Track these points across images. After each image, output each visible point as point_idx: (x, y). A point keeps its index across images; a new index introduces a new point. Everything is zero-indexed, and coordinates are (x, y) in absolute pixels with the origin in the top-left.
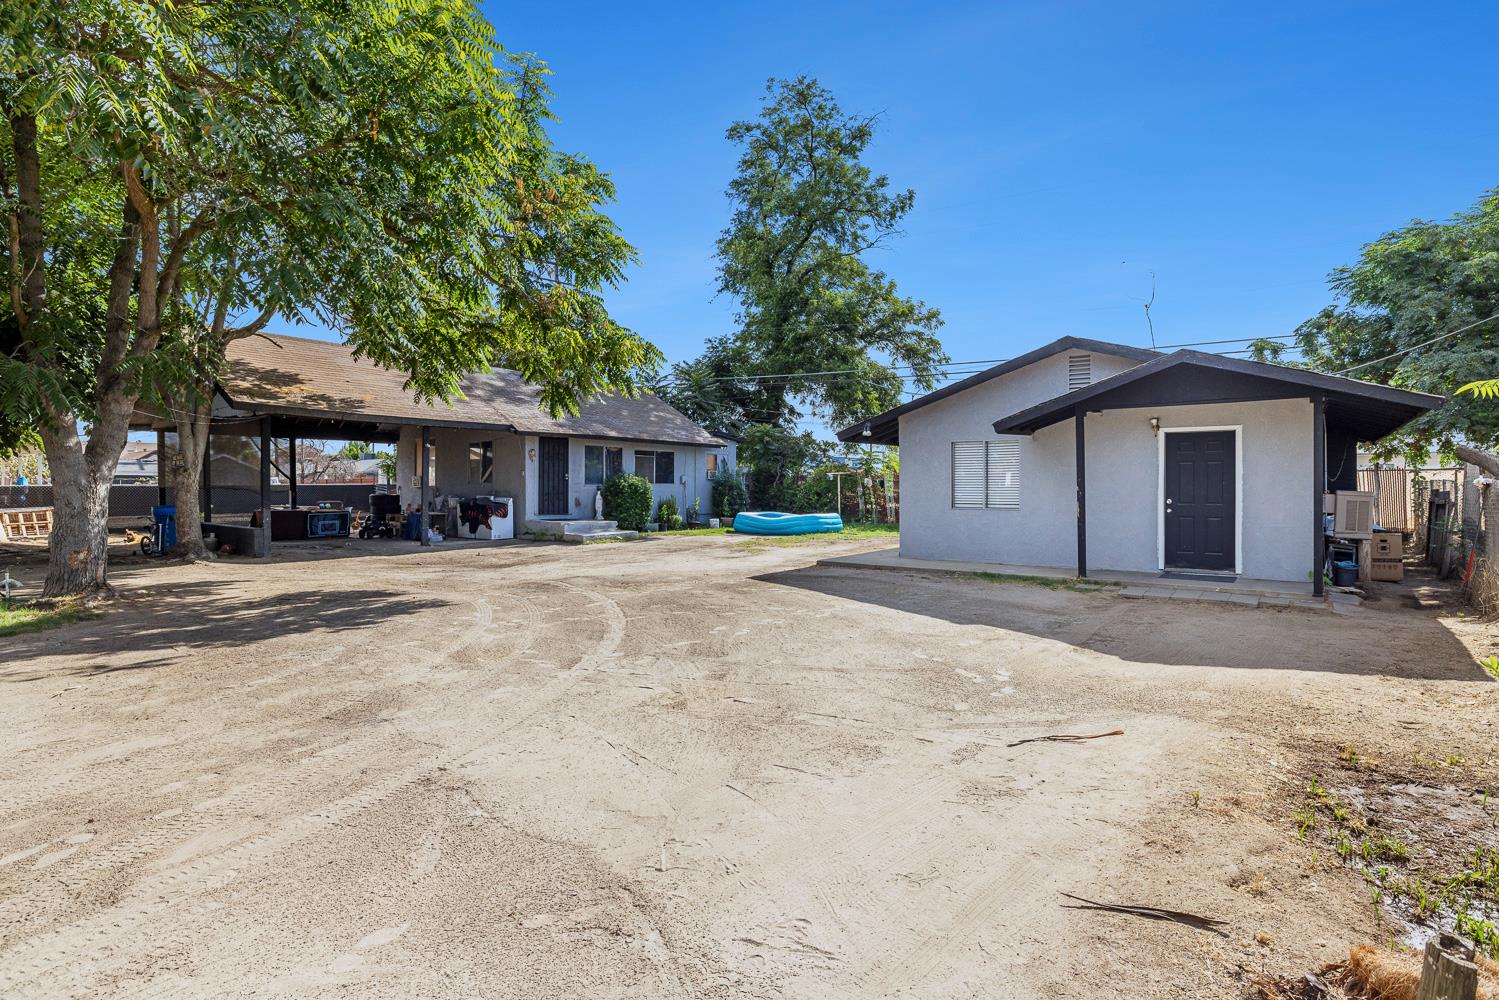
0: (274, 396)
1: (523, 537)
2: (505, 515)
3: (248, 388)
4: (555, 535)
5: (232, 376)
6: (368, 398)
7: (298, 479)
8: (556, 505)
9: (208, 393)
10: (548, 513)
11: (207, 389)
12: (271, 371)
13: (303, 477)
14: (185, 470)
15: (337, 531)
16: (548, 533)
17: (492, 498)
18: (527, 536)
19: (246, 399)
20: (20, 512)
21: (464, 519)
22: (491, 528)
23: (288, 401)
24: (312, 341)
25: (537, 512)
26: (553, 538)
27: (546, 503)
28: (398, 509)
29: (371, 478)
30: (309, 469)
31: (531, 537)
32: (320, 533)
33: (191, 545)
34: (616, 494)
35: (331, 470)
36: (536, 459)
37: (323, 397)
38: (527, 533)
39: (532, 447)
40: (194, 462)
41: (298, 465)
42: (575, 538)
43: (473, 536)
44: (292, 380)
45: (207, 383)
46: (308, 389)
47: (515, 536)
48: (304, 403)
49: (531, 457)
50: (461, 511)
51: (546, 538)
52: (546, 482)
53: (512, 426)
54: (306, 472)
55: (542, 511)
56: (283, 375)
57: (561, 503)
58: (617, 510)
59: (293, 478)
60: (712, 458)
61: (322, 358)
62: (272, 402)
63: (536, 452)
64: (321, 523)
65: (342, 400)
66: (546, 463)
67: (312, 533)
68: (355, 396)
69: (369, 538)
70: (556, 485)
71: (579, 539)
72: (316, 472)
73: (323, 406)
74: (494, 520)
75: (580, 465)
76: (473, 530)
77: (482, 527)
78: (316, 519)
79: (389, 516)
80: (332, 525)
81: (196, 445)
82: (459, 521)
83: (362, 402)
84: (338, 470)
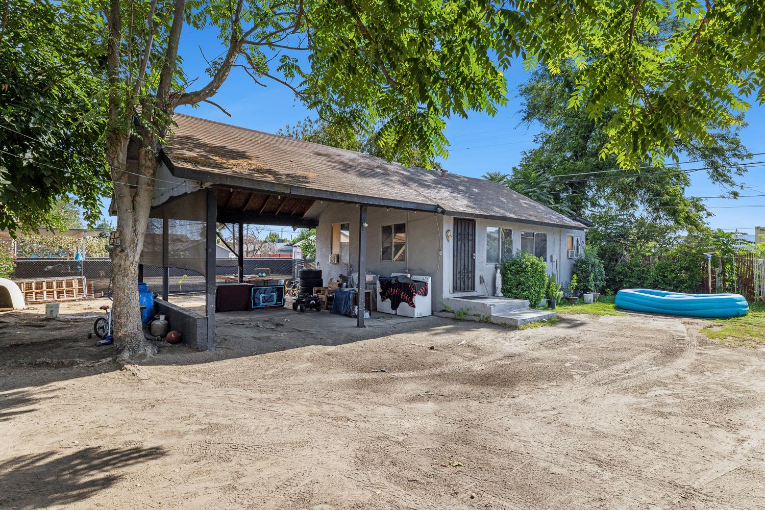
0: (218, 166)
1: (441, 314)
2: (425, 294)
3: (195, 157)
4: (479, 315)
5: (180, 147)
6: (311, 175)
7: (245, 254)
8: (466, 283)
9: (151, 160)
10: (460, 291)
11: (150, 156)
12: (221, 147)
13: (248, 252)
14: (123, 251)
15: (275, 302)
16: (469, 313)
17: (409, 276)
18: (444, 314)
19: (188, 166)
20: (54, 280)
21: (384, 296)
22: (414, 307)
23: (235, 172)
24: (258, 132)
25: (451, 290)
26: (477, 319)
27: (459, 281)
28: (320, 283)
29: (289, 254)
30: (251, 248)
31: (451, 315)
32: (262, 304)
33: (128, 339)
34: (518, 272)
35: (263, 249)
36: (451, 239)
37: (269, 172)
38: (444, 311)
39: (448, 226)
40: (133, 240)
41: (245, 246)
42: (508, 322)
43: (394, 312)
44: (242, 155)
45: (150, 148)
46: (255, 163)
47: (433, 314)
48: (251, 175)
49: (447, 237)
50: (382, 287)
51: (467, 318)
52: (459, 261)
53: (438, 206)
54: (249, 250)
55: (455, 289)
56: (231, 151)
57: (470, 280)
58: (517, 287)
59: (241, 256)
60: (570, 239)
61: (267, 143)
62: (217, 171)
63: (451, 233)
64: (262, 295)
65: (288, 175)
66: (459, 243)
67: (255, 304)
68: (300, 173)
69: (302, 311)
70: (466, 264)
71: (513, 323)
72: (254, 250)
73: (270, 178)
74: (418, 299)
75: (483, 246)
76: (395, 306)
77: (403, 305)
78: (258, 291)
79: (315, 289)
80: (271, 297)
81: (135, 220)
82: (379, 297)
83: (306, 178)
84: (267, 248)
